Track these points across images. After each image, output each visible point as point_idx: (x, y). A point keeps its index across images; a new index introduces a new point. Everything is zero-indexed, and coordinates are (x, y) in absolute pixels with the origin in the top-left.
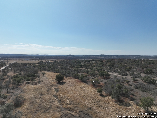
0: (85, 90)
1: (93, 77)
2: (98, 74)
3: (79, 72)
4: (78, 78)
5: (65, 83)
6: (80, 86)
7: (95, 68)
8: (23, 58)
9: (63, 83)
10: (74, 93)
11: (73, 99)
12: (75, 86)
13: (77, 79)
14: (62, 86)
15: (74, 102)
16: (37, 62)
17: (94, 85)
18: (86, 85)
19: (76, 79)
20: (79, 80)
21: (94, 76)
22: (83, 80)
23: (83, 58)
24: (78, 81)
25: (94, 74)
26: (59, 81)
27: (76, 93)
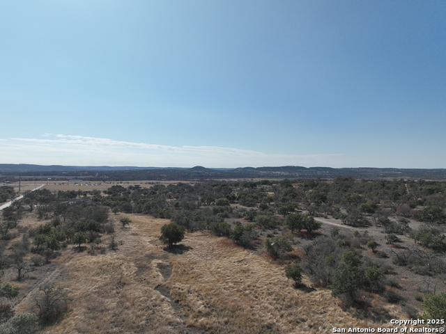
0: (248, 270)
1: (270, 232)
2: (285, 222)
3: (226, 216)
4: (227, 234)
5: (187, 249)
6: (235, 258)
7: (272, 203)
8: (64, 177)
9: (182, 249)
10: (218, 281)
11: (215, 298)
12: (219, 256)
13: (221, 238)
14: (179, 258)
15: (220, 306)
16: (103, 187)
17: (275, 255)
18: (251, 255)
19: (219, 236)
20: (230, 241)
21: (272, 227)
22: (242, 241)
23: (235, 177)
24: (227, 244)
25: (270, 223)
26: (170, 242)
27: (223, 278)
